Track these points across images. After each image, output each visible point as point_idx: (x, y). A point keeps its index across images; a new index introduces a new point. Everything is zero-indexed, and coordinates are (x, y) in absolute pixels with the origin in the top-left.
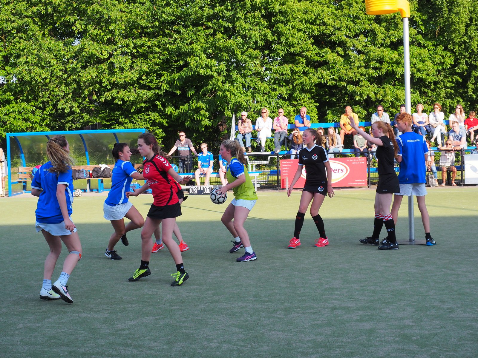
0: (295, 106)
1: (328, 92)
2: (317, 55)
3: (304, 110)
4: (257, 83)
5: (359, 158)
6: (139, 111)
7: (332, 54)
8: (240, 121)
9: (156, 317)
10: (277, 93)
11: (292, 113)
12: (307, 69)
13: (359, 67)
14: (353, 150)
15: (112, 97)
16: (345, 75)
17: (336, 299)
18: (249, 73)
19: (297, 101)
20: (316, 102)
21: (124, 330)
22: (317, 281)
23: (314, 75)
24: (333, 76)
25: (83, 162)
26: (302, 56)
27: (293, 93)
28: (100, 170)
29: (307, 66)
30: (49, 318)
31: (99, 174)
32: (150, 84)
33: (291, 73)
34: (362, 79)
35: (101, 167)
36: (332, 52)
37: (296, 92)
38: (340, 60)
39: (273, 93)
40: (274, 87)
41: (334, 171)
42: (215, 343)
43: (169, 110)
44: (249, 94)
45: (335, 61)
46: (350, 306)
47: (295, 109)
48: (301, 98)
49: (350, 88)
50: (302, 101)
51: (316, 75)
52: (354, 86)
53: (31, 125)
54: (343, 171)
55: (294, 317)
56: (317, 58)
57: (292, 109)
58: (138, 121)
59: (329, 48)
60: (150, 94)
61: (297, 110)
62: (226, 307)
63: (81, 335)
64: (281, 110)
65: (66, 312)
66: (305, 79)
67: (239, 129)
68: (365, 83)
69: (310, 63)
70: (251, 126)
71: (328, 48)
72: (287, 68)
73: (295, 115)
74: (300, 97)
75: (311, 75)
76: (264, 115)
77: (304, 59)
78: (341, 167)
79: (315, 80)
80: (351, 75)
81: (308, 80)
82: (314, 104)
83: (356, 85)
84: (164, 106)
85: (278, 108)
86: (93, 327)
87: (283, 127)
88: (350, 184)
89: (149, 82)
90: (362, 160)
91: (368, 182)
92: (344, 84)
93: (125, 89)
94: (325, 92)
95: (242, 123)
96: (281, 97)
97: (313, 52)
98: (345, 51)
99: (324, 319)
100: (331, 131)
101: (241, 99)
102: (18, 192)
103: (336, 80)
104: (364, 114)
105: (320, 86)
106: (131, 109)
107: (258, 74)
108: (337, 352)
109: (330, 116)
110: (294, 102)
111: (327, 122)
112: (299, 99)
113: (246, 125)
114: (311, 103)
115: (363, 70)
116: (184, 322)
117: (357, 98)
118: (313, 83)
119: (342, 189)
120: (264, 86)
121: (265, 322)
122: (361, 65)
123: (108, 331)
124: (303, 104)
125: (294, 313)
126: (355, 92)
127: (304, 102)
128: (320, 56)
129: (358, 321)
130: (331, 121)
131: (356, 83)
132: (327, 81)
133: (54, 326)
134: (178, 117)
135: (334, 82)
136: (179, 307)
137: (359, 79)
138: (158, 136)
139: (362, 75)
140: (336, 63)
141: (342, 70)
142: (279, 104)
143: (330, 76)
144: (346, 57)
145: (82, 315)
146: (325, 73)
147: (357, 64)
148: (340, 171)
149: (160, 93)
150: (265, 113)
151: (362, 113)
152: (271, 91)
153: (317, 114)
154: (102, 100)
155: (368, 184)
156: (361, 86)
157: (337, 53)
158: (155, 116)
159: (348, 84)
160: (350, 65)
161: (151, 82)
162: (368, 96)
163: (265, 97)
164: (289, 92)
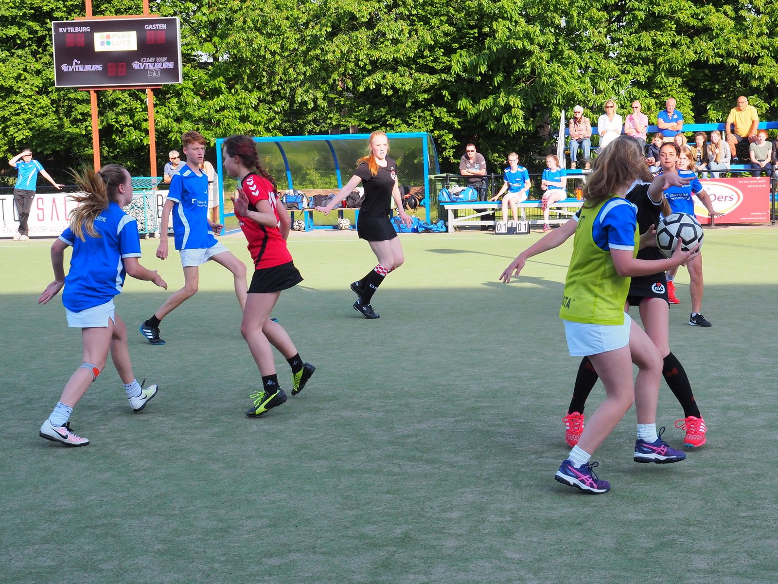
0: (658, 97)
1: (709, 74)
2: (692, 17)
3: (672, 103)
4: (599, 62)
5: (758, 178)
6: (417, 105)
7: (717, 14)
8: (572, 121)
9: (456, 419)
10: (630, 77)
11: (654, 107)
12: (677, 39)
13: (760, 35)
14: (748, 167)
15: (376, 84)
16: (737, 47)
17: (728, 394)
18: (587, 45)
19: (661, 89)
20: (689, 91)
21: (408, 436)
22: (699, 367)
23: (689, 48)
24: (717, 49)
25: (331, 183)
26: (671, 19)
27: (654, 76)
28: (358, 197)
29: (679, 34)
30: (295, 418)
31: (356, 203)
32: (434, 64)
33: (653, 45)
34: (763, 54)
35: (359, 192)
36: (717, 11)
37: (661, 74)
38: (729, 23)
39: (623, 77)
40: (625, 68)
41: (718, 198)
42: (547, 457)
43: (463, 103)
44: (587, 80)
45: (721, 26)
46: (751, 404)
47: (658, 102)
48: (668, 84)
49: (744, 68)
50: (669, 88)
51: (692, 48)
52: (750, 66)
53: (252, 127)
54: (732, 199)
55: (665, 421)
56: (694, 22)
57: (653, 102)
58: (414, 121)
59: (713, 5)
60: (434, 80)
61: (660, 103)
62: (561, 404)
63: (345, 444)
64: (636, 104)
65: (320, 409)
66: (675, 54)
67: (571, 134)
68: (767, 60)
69: (682, 29)
70: (590, 129)
71: (711, 6)
72: (646, 38)
73: (658, 110)
74: (665, 82)
75: (684, 48)
76: (610, 110)
77: (673, 23)
78: (731, 193)
79: (691, 56)
80: (746, 47)
81: (679, 55)
82: (688, 93)
83: (753, 65)
84: (455, 98)
85: (632, 101)
86: (362, 432)
87: (639, 130)
88: (743, 219)
89: (433, 61)
90: (762, 182)
91: (771, 215)
92: (735, 62)
93: (395, 70)
94: (706, 75)
95: (575, 123)
96: (636, 84)
97: (688, 12)
98: (736, 10)
99: (713, 424)
100: (715, 137)
101: (575, 87)
102: (235, 228)
103: (721, 56)
104: (764, 108)
105: (698, 65)
106: (406, 102)
107: (600, 48)
108: (735, 473)
109: (712, 114)
110: (656, 91)
111: (708, 123)
112: (664, 87)
113: (582, 126)
114: (682, 92)
115: (765, 40)
116: (500, 425)
117: (755, 84)
118: (688, 59)
119: (731, 227)
120: (610, 66)
121: (622, 427)
122: (761, 31)
123: (385, 438)
124: (670, 93)
125: (666, 414)
126: (751, 74)
127: (671, 90)
128: (698, 19)
129: (764, 427)
130: (714, 121)
131: (753, 61)
132: (707, 57)
133: (303, 430)
134: (477, 116)
135: (719, 60)
136: (489, 404)
137: (758, 54)
138: (447, 145)
139: (763, 47)
140: (722, 29)
141: (732, 41)
142: (633, 94)
143: (714, 51)
144: (739, 20)
145: (345, 413)
146: (704, 45)
147: (756, 30)
148: (728, 199)
149: (448, 79)
150: (611, 107)
151: (762, 107)
152: (620, 74)
153: (691, 110)
154: (361, 89)
155: (771, 219)
156: (761, 64)
157: (725, 13)
158: (441, 113)
159: (741, 62)
160: (745, 32)
161: (434, 61)
162: (772, 80)
163: (611, 84)
164: (648, 74)
